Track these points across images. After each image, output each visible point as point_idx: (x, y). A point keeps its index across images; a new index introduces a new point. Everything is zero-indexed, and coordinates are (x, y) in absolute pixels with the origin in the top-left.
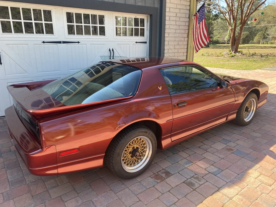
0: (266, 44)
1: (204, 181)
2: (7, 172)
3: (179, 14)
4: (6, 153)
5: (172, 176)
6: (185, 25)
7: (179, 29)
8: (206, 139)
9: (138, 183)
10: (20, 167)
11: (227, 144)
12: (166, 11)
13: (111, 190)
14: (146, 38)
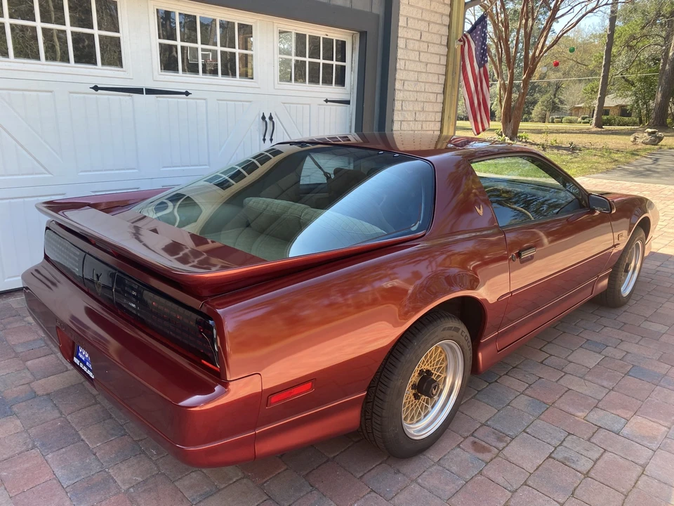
0: (558, 122)
1: (599, 450)
2: (49, 460)
3: (428, 34)
4: (24, 403)
5: (513, 442)
6: (440, 64)
7: (426, 72)
8: (548, 343)
9: (435, 467)
10: (82, 440)
11: (603, 352)
12: (400, 24)
13: (372, 491)
14: (349, 90)
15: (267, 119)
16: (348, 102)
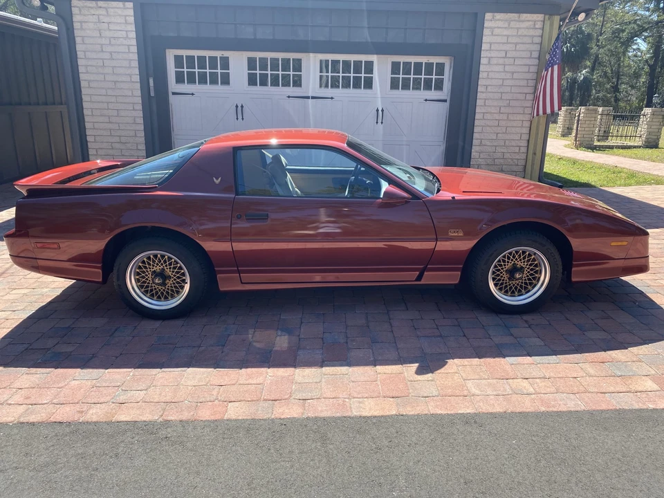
3: (513, 52)
6: (529, 72)
7: (513, 79)
12: (483, 49)
14: (445, 93)
15: (380, 112)
16: (445, 101)
